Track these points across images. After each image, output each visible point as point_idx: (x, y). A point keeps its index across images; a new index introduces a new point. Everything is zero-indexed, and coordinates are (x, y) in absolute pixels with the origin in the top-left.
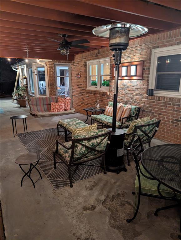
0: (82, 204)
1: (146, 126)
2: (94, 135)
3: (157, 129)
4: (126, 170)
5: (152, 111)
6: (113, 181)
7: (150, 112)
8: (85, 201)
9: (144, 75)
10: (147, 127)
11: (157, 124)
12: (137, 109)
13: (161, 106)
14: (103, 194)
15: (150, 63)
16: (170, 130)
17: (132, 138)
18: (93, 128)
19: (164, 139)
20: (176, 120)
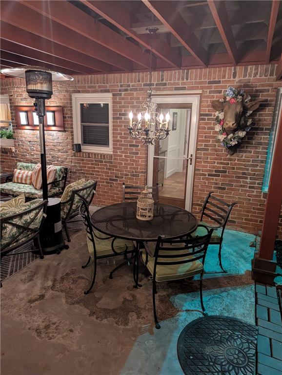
0: (25, 298)
1: (83, 189)
2: (26, 209)
3: (95, 192)
4: (67, 247)
5: (82, 171)
6: (55, 263)
7: (80, 173)
8: (28, 295)
9: (66, 126)
10: (85, 191)
11: (94, 186)
12: (63, 170)
13: (92, 164)
14: (48, 279)
15: (71, 110)
16: (106, 192)
17: (69, 206)
18: (20, 201)
19: (101, 204)
20: (110, 180)
